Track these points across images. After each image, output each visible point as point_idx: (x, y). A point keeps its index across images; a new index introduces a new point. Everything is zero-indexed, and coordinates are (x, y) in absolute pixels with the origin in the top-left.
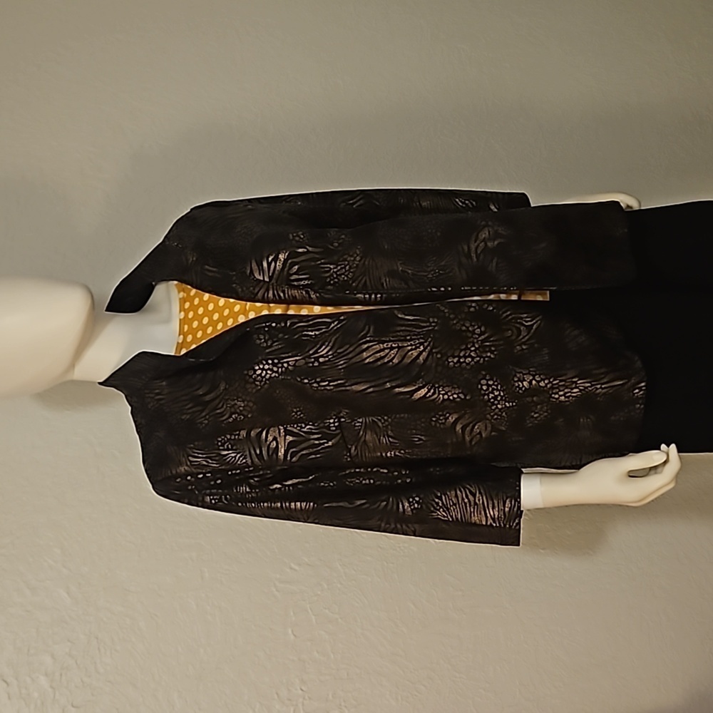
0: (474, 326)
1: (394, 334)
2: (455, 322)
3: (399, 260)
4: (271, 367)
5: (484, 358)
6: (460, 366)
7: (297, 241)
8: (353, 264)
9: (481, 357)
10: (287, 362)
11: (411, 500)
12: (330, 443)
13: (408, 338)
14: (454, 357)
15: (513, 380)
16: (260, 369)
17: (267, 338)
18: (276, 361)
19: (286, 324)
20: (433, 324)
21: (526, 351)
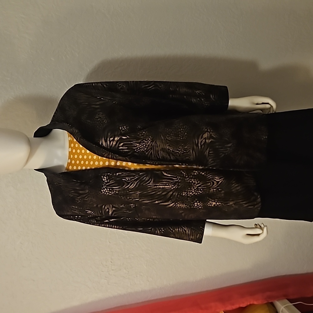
0: (195, 181)
1: (162, 183)
2: (187, 179)
3: (167, 144)
4: (108, 191)
5: (197, 193)
6: (187, 195)
7: (123, 130)
8: (147, 144)
9: (196, 192)
10: (116, 190)
11: (161, 230)
12: (130, 212)
13: (167, 184)
14: (185, 192)
15: (208, 203)
16: (104, 191)
17: (107, 178)
18: (111, 189)
19: (116, 174)
20: (178, 179)
21: (215, 191)
